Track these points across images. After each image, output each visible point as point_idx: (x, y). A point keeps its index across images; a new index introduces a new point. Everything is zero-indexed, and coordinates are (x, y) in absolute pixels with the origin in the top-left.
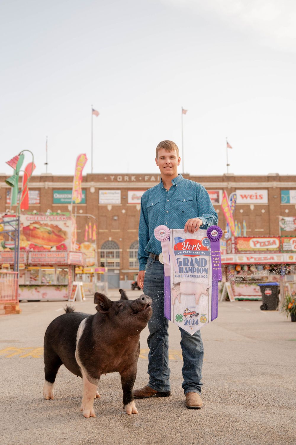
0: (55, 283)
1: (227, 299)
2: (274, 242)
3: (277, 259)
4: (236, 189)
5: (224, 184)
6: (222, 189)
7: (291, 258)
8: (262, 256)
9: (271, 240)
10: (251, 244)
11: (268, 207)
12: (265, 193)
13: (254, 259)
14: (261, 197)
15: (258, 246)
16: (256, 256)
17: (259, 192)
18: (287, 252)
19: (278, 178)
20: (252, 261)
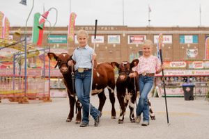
0: (59, 87)
1: (157, 96)
2: (183, 64)
3: (185, 73)
4: (154, 35)
5: (147, 32)
6: (146, 35)
7: (193, 73)
8: (177, 71)
9: (182, 63)
10: (171, 65)
11: (172, 45)
12: (170, 37)
13: (172, 73)
14: (168, 39)
15: (174, 66)
16: (174, 71)
17: (167, 37)
18: (191, 69)
19: (178, 28)
20: (171, 74)
